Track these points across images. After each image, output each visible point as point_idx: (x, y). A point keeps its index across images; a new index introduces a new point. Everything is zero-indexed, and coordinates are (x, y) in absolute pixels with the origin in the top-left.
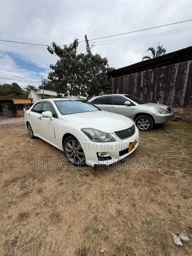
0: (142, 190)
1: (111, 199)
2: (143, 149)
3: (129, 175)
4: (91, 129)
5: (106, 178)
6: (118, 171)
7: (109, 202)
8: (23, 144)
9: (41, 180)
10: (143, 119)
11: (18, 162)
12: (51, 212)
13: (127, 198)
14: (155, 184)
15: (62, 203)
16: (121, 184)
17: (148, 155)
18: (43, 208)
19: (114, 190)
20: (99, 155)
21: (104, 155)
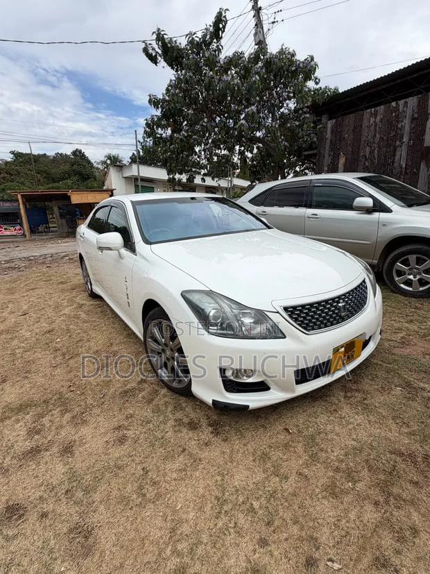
0: (352, 516)
1: (242, 521)
2: (395, 361)
3: (322, 450)
4: (210, 293)
5: (244, 445)
6: (287, 430)
7: (232, 530)
8: (66, 311)
9: (79, 421)
10: (412, 258)
11: (44, 358)
12: (76, 518)
13: (295, 530)
14: (404, 500)
15: (106, 500)
16: (287, 478)
17: (408, 385)
18: (60, 500)
19: (260, 493)
20: (229, 374)
21: (245, 378)
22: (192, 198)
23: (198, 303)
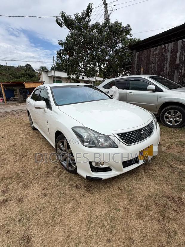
0: (148, 227)
1: (99, 231)
2: (165, 156)
3: (134, 197)
4: (85, 128)
5: (101, 195)
6: (119, 188)
7: (95, 236)
8: (22, 136)
9: (26, 186)
10: (172, 111)
11: (11, 157)
12: (23, 233)
13: (123, 234)
14: (171, 219)
16: (119, 210)
17: (171, 166)
18: (16, 224)
19: (108, 218)
20: (93, 164)
21: (100, 165)
22: (78, 86)
23: (79, 132)
